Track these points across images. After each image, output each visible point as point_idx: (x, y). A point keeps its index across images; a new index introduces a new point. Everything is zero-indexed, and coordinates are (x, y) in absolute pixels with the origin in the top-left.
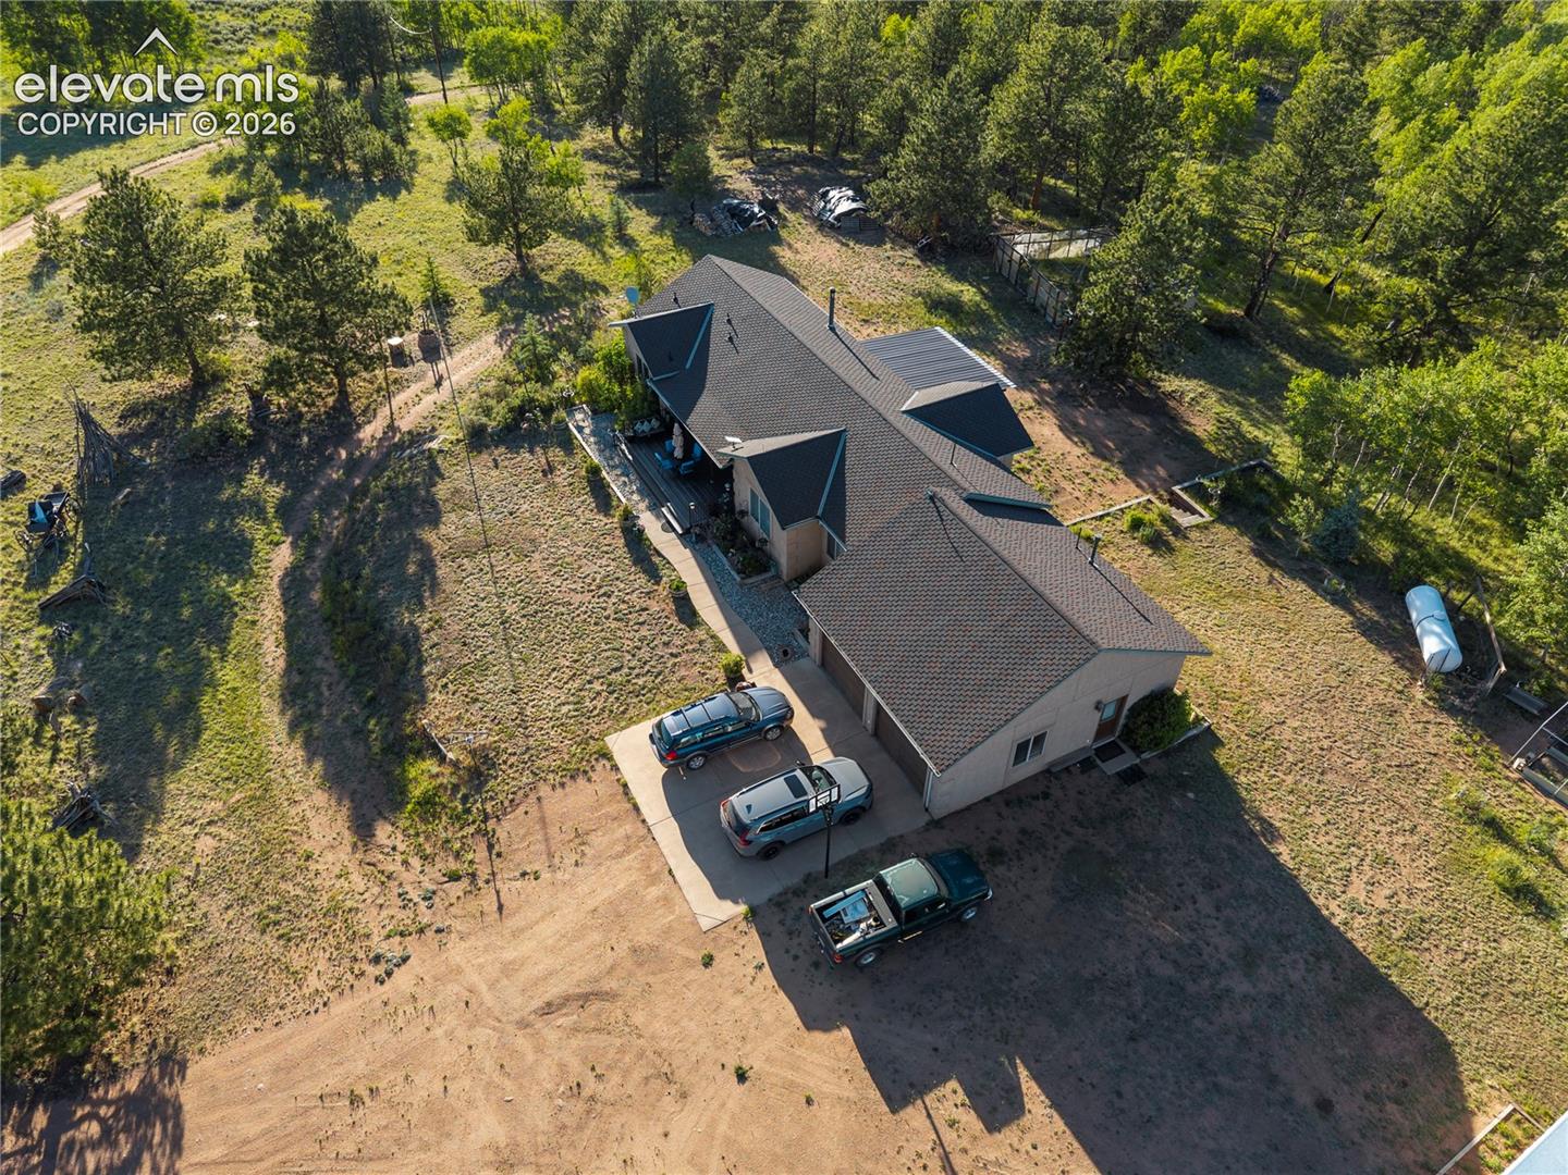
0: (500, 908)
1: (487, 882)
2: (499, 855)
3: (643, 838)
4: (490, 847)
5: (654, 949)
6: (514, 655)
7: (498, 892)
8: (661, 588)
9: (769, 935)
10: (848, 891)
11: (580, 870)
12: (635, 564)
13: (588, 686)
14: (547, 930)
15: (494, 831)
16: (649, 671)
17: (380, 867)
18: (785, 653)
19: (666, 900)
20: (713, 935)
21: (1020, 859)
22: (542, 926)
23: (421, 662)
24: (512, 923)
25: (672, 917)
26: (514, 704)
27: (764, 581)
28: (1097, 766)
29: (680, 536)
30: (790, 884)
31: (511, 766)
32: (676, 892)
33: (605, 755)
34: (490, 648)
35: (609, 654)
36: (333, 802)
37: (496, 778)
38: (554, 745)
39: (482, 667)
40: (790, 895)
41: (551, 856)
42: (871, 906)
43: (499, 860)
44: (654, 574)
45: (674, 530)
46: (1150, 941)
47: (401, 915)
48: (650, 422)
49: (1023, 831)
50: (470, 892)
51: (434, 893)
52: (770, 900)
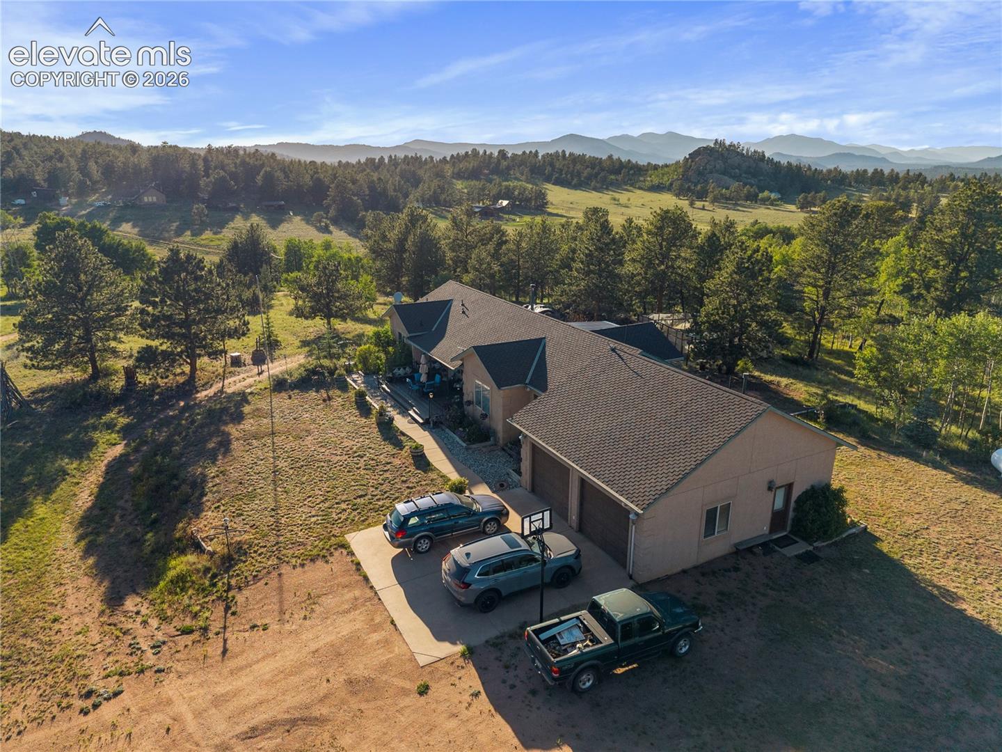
0: (225, 651)
1: (217, 634)
2: (234, 614)
3: (370, 599)
4: (227, 608)
5: (368, 680)
6: (278, 489)
7: (225, 641)
8: (403, 452)
9: (486, 669)
10: (563, 618)
11: (308, 622)
12: (384, 440)
13: (336, 506)
14: (266, 668)
15: (234, 597)
16: (388, 497)
17: (120, 626)
18: (502, 485)
19: (386, 643)
20: (430, 669)
21: (722, 612)
22: (260, 665)
23: (203, 494)
24: (232, 664)
25: (391, 656)
26: (272, 516)
27: (485, 447)
28: (775, 551)
29: (421, 425)
30: (506, 630)
31: (260, 555)
32: (395, 636)
33: (344, 546)
34: (260, 486)
35: (356, 488)
36: (95, 584)
37: (245, 562)
38: (301, 540)
39: (252, 496)
40: (506, 638)
41: (282, 612)
42: (586, 630)
43: (233, 618)
44: (399, 445)
45: (417, 422)
46: (867, 672)
47: (128, 660)
48: (405, 369)
49: (722, 593)
50: (199, 641)
51: (164, 643)
52: (487, 642)
